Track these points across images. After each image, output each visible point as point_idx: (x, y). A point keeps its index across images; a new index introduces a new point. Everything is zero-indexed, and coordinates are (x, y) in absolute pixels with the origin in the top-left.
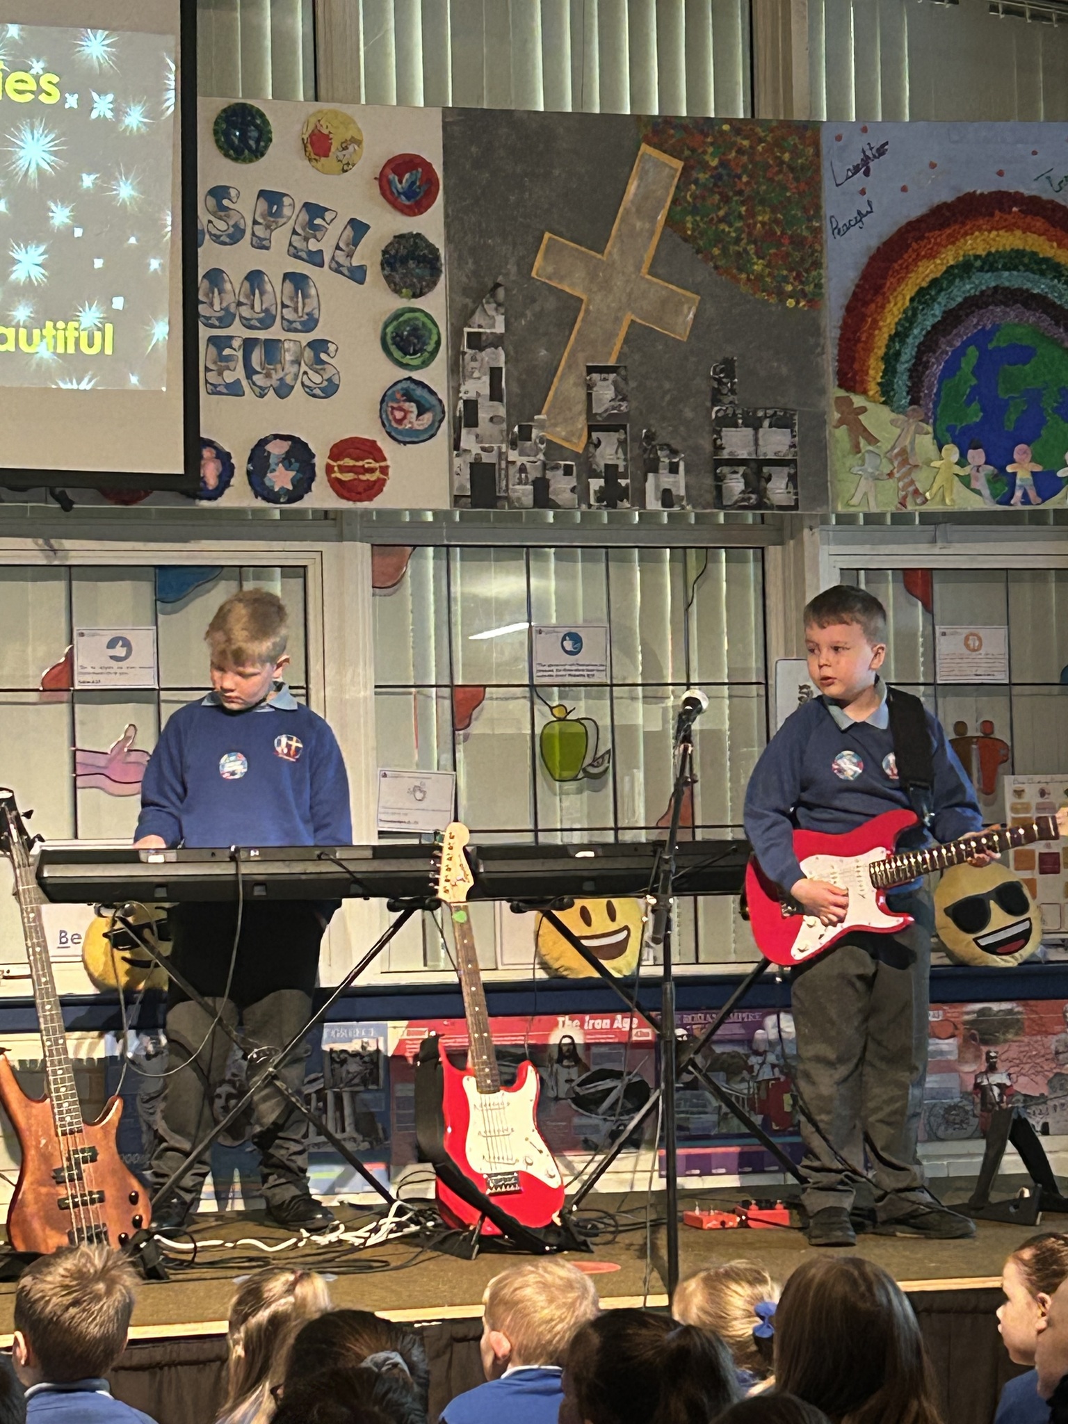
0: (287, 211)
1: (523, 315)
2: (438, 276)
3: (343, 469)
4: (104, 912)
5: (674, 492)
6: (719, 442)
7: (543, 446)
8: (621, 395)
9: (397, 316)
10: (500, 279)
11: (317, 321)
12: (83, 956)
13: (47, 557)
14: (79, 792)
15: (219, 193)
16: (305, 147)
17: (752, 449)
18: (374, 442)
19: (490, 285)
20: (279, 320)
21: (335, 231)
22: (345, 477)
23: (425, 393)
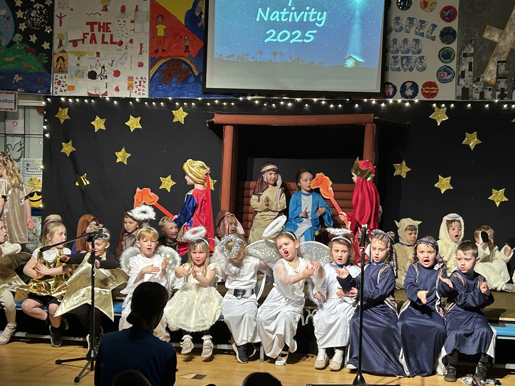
0: (415, 22)
1: (480, 48)
2: (455, 39)
3: (426, 90)
7: (483, 83)
8: (507, 69)
9: (443, 49)
10: (473, 38)
11: (421, 51)
15: (397, 19)
16: (421, 4)
18: (435, 83)
19: (470, 40)
20: (411, 51)
21: (428, 27)
22: (426, 92)
23: (450, 69)
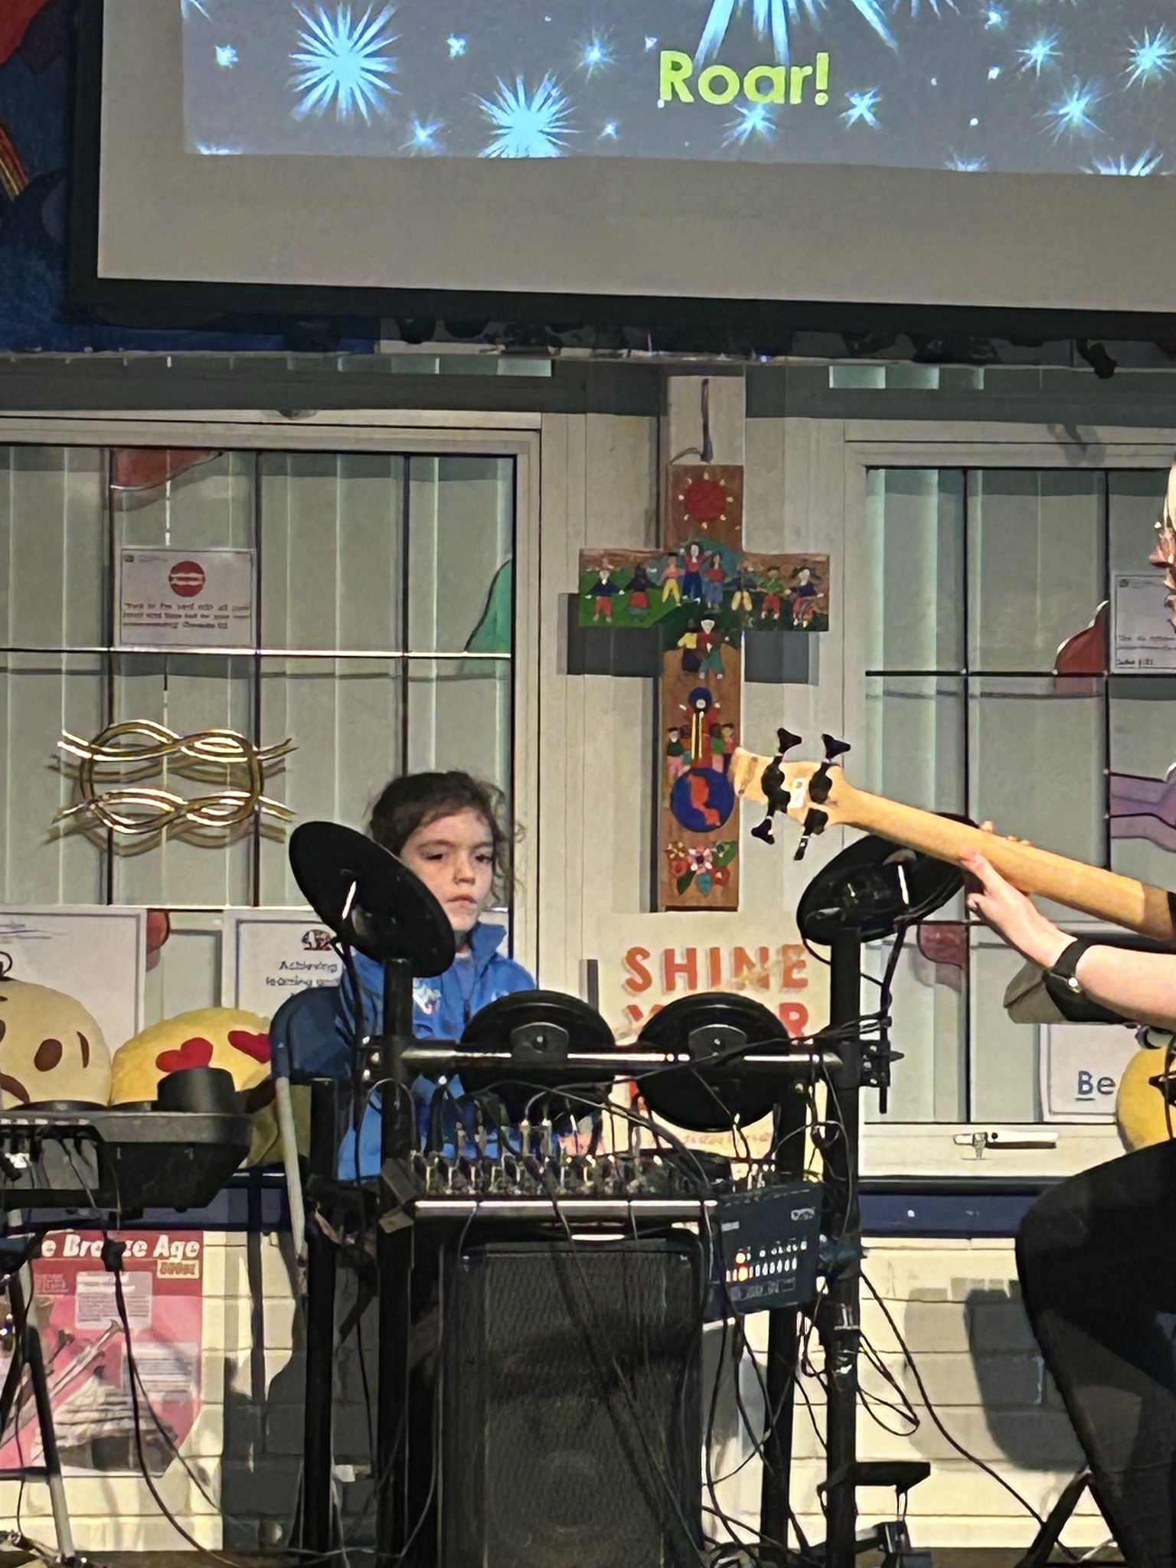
4: (1152, 1038)
12: (1116, 1114)
13: (1069, 456)
14: (1114, 843)
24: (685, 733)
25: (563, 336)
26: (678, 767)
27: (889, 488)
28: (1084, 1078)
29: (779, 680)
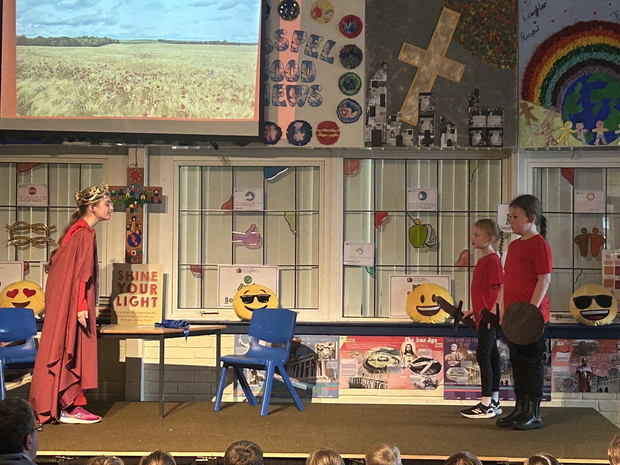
0: (304, 38)
1: (394, 74)
2: (361, 61)
3: (323, 133)
5: (452, 141)
6: (471, 121)
7: (401, 124)
8: (432, 103)
9: (345, 76)
10: (385, 61)
11: (315, 78)
13: (223, 164)
15: (279, 32)
16: (312, 13)
17: (485, 124)
18: (335, 123)
19: (382, 63)
20: (300, 78)
21: (322, 45)
22: (323, 136)
23: (355, 104)
24: (131, 225)
25: (103, 140)
26: (129, 233)
27: (188, 170)
28: (227, 299)
29: (159, 212)
